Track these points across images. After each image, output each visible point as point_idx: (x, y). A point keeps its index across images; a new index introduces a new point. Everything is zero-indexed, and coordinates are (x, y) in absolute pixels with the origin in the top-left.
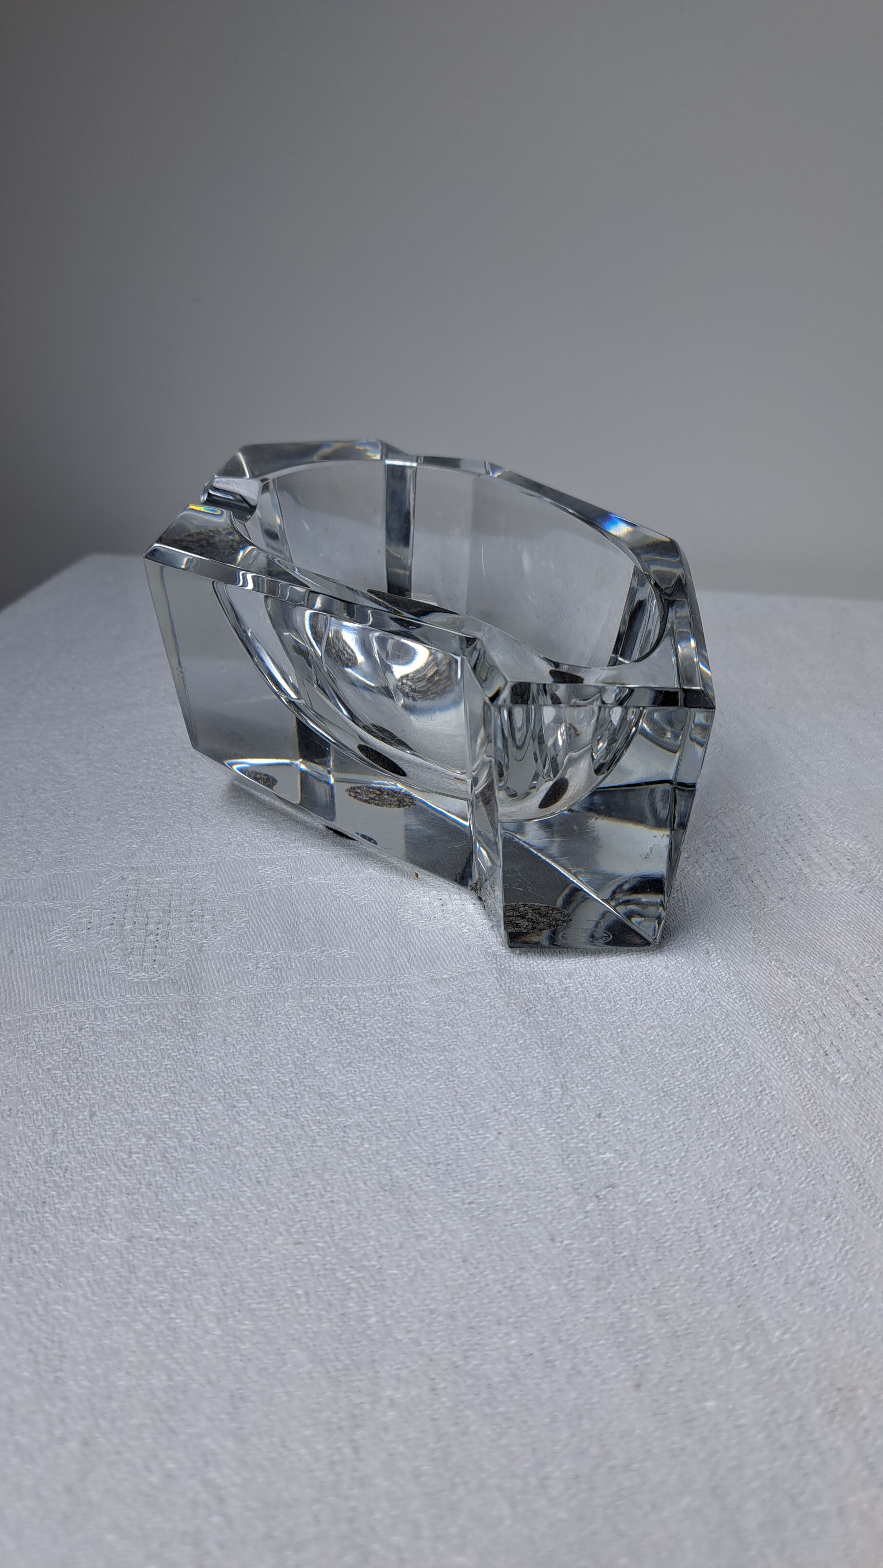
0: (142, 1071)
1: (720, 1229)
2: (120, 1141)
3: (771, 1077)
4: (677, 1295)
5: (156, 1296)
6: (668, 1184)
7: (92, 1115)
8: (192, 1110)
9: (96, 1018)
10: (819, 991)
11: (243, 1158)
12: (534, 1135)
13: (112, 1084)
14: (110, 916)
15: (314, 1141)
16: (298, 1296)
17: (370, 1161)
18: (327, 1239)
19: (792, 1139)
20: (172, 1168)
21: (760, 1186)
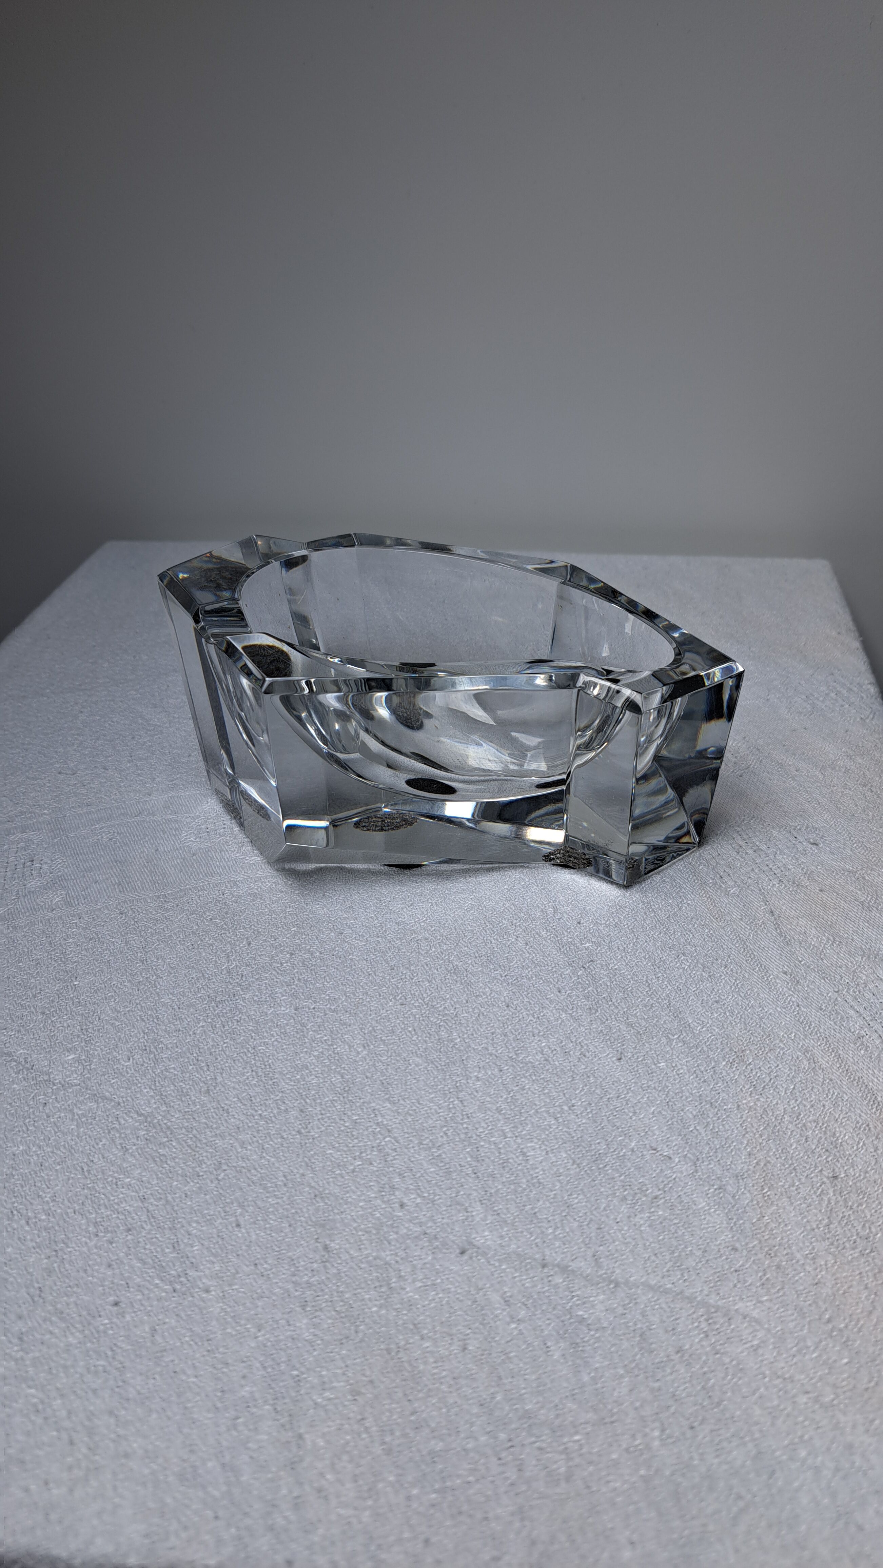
1: (661, 979)
2: (272, 957)
4: (638, 1014)
5: (322, 1037)
6: (627, 957)
7: (249, 944)
9: (231, 887)
11: (356, 962)
12: (540, 936)
13: (256, 925)
15: (399, 950)
16: (409, 1031)
17: (437, 957)
18: (420, 1001)
19: (702, 927)
20: (311, 970)
21: (684, 954)
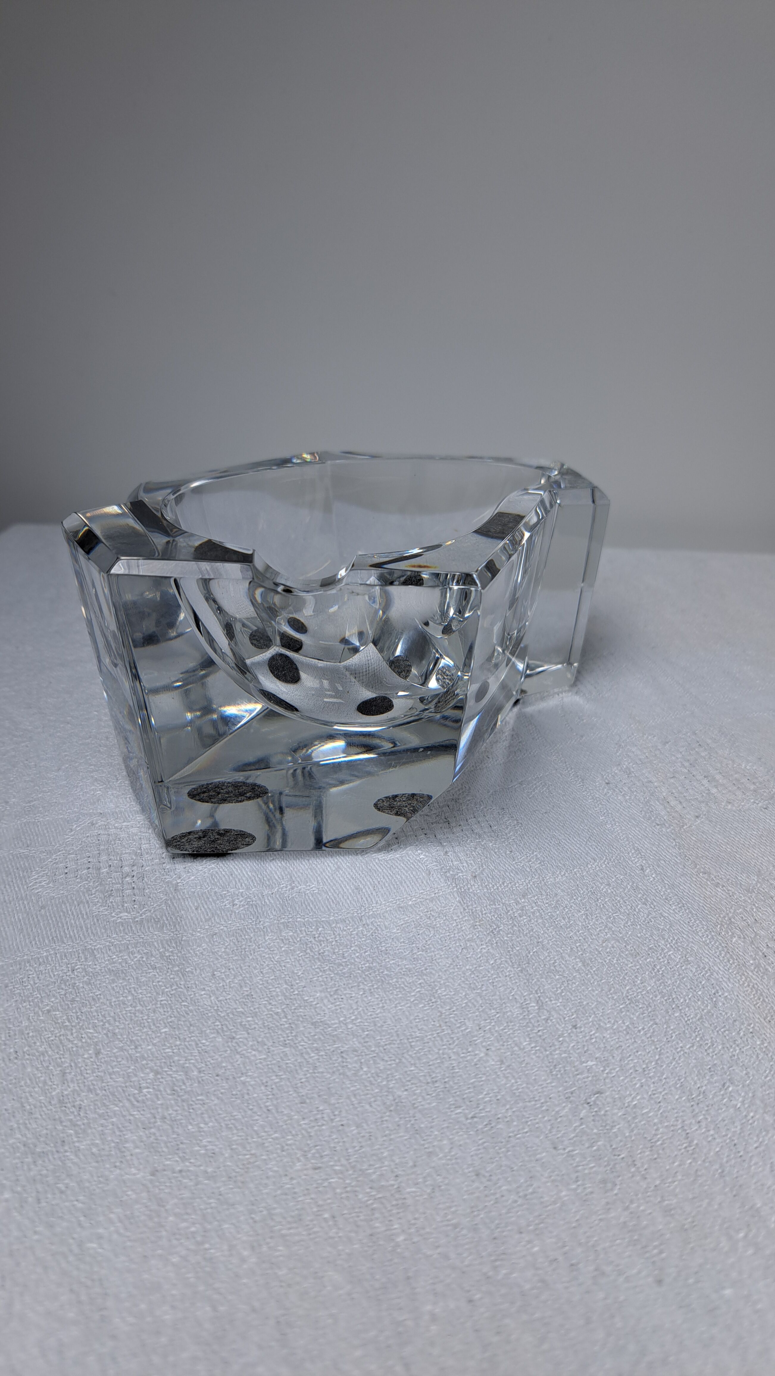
0: (139, 1008)
1: (703, 1124)
2: (129, 1077)
3: (721, 980)
4: (677, 1190)
5: (188, 1228)
6: (649, 1086)
7: (98, 1053)
8: (193, 1043)
9: (86, 959)
10: (747, 898)
11: (250, 1088)
12: (520, 1049)
13: (112, 1022)
14: (85, 860)
15: (315, 1068)
16: (326, 1220)
18: (344, 1162)
19: (750, 1035)
20: (183, 1101)
21: (731, 1081)
